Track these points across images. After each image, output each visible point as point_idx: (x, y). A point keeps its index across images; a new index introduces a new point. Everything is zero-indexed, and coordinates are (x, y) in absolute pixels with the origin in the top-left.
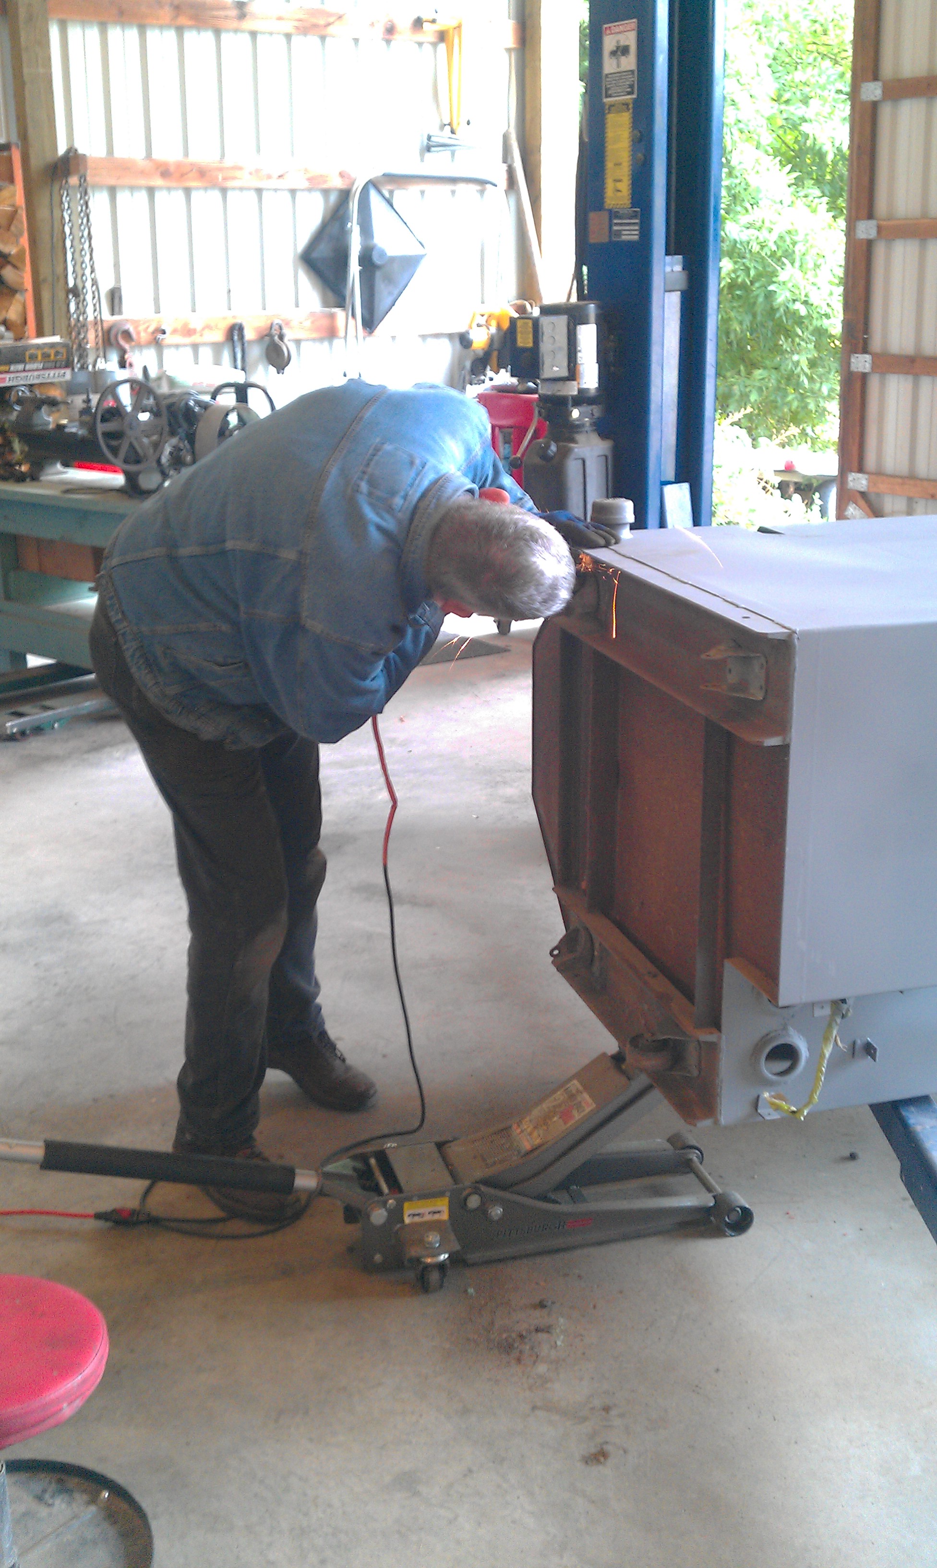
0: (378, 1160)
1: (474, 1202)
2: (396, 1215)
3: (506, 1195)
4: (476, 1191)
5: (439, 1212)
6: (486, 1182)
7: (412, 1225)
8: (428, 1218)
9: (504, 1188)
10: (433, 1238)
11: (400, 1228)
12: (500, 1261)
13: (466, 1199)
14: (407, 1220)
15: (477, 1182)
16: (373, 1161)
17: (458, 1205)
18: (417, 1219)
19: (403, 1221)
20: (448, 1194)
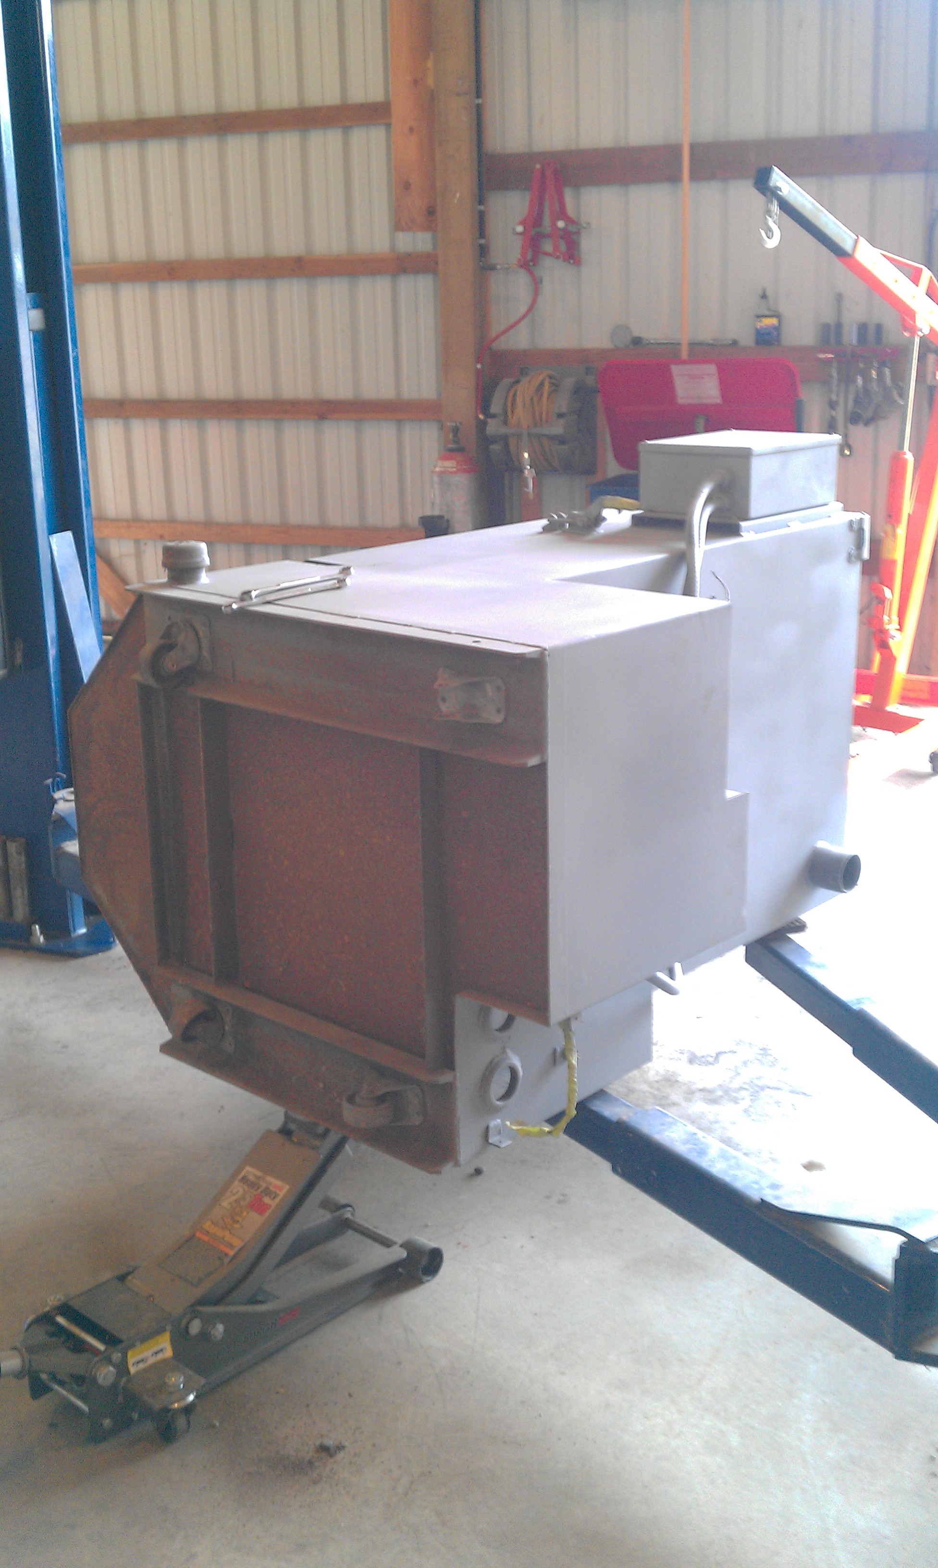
0: (63, 1314)
1: (195, 1327)
2: (122, 1369)
3: (220, 1309)
4: (195, 1315)
5: (162, 1350)
6: (203, 1301)
7: (138, 1373)
8: (152, 1360)
9: (217, 1303)
10: (177, 1380)
11: (128, 1381)
12: (225, 1382)
13: (187, 1328)
14: (133, 1370)
15: (192, 1305)
16: (60, 1320)
17: (180, 1337)
18: (141, 1366)
19: (128, 1372)
20: (169, 1328)
